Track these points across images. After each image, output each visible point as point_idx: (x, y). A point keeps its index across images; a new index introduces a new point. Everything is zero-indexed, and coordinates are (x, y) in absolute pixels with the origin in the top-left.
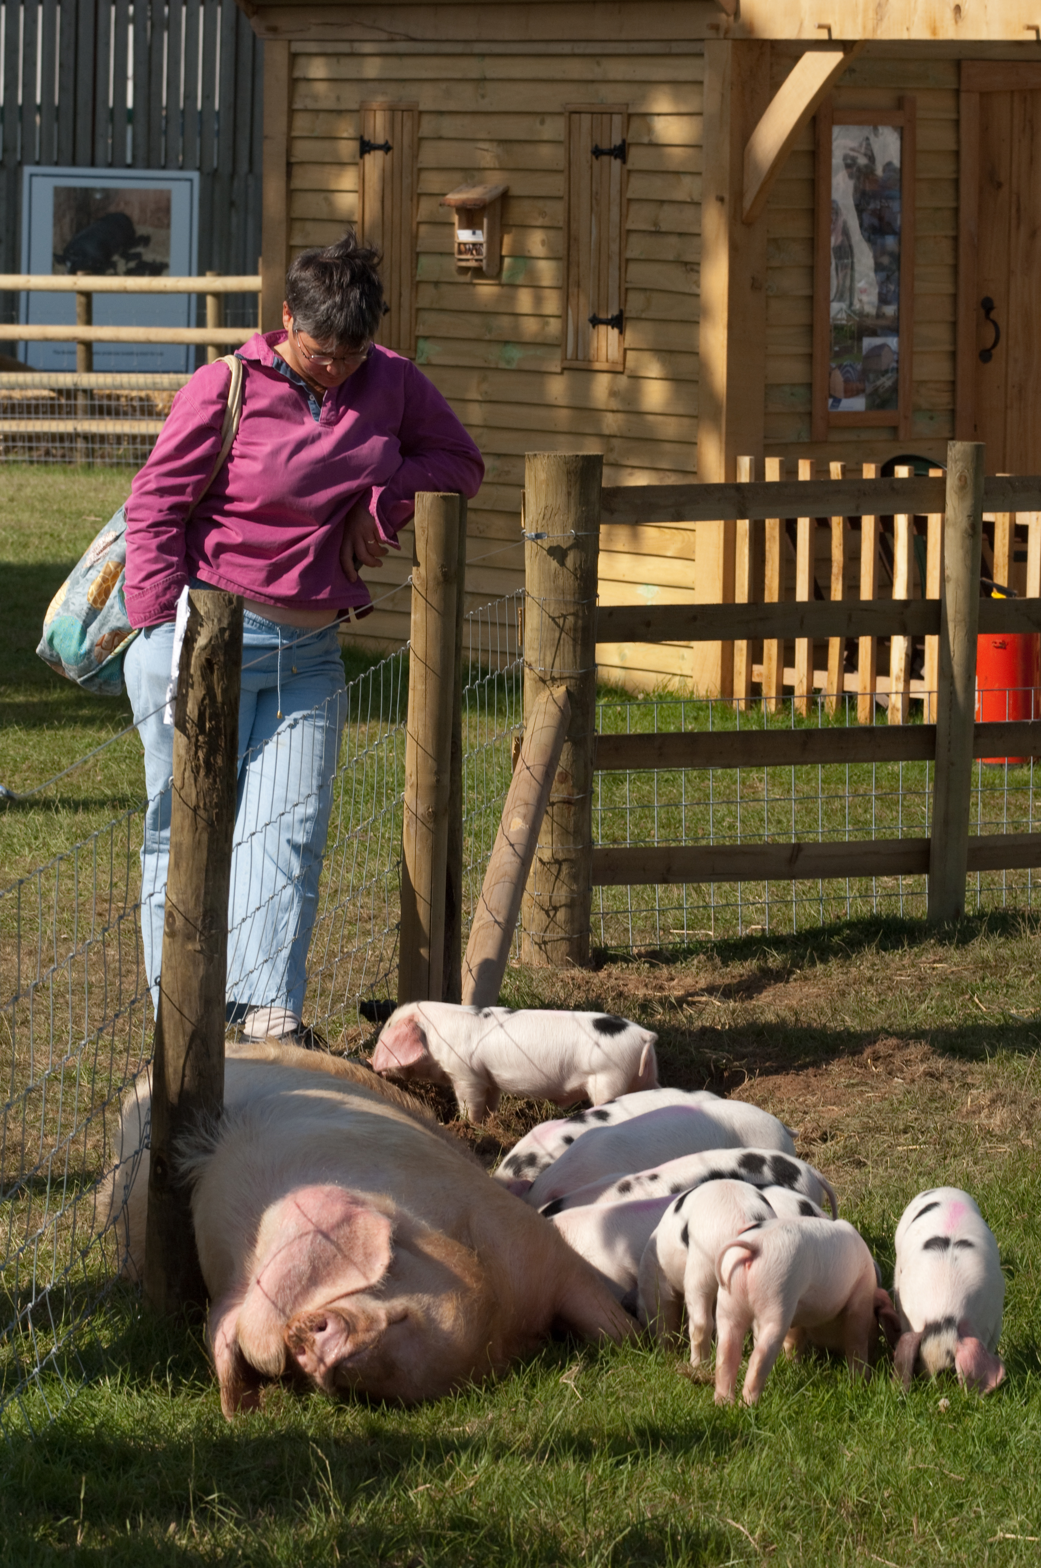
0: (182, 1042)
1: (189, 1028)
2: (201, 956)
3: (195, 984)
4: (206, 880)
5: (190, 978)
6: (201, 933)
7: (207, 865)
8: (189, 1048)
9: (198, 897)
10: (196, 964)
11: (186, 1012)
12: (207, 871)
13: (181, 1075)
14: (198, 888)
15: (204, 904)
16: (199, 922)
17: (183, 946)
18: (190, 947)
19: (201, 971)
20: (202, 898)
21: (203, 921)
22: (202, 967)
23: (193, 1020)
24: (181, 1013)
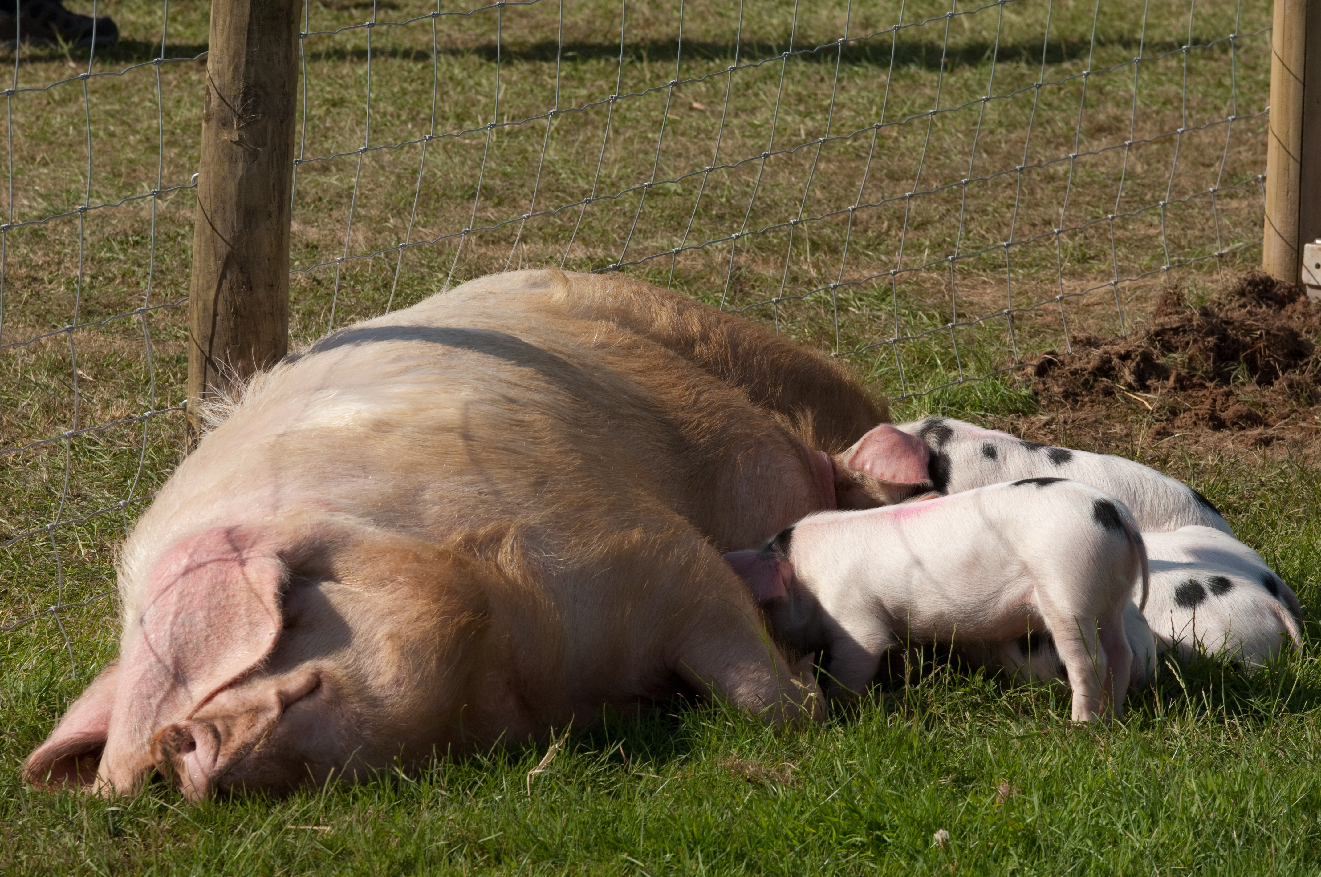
0: (213, 268)
1: (224, 250)
2: (240, 150)
3: (231, 188)
4: (249, 45)
5: (224, 179)
6: (240, 118)
7: (250, 24)
8: (223, 276)
9: (236, 69)
10: (232, 160)
11: (219, 225)
12: (250, 32)
13: (211, 312)
14: (236, 55)
15: (245, 78)
16: (238, 102)
17: (217, 134)
18: (225, 136)
19: (240, 169)
20: (242, 69)
21: (244, 100)
22: (240, 165)
23: (227, 237)
24: (213, 228)
